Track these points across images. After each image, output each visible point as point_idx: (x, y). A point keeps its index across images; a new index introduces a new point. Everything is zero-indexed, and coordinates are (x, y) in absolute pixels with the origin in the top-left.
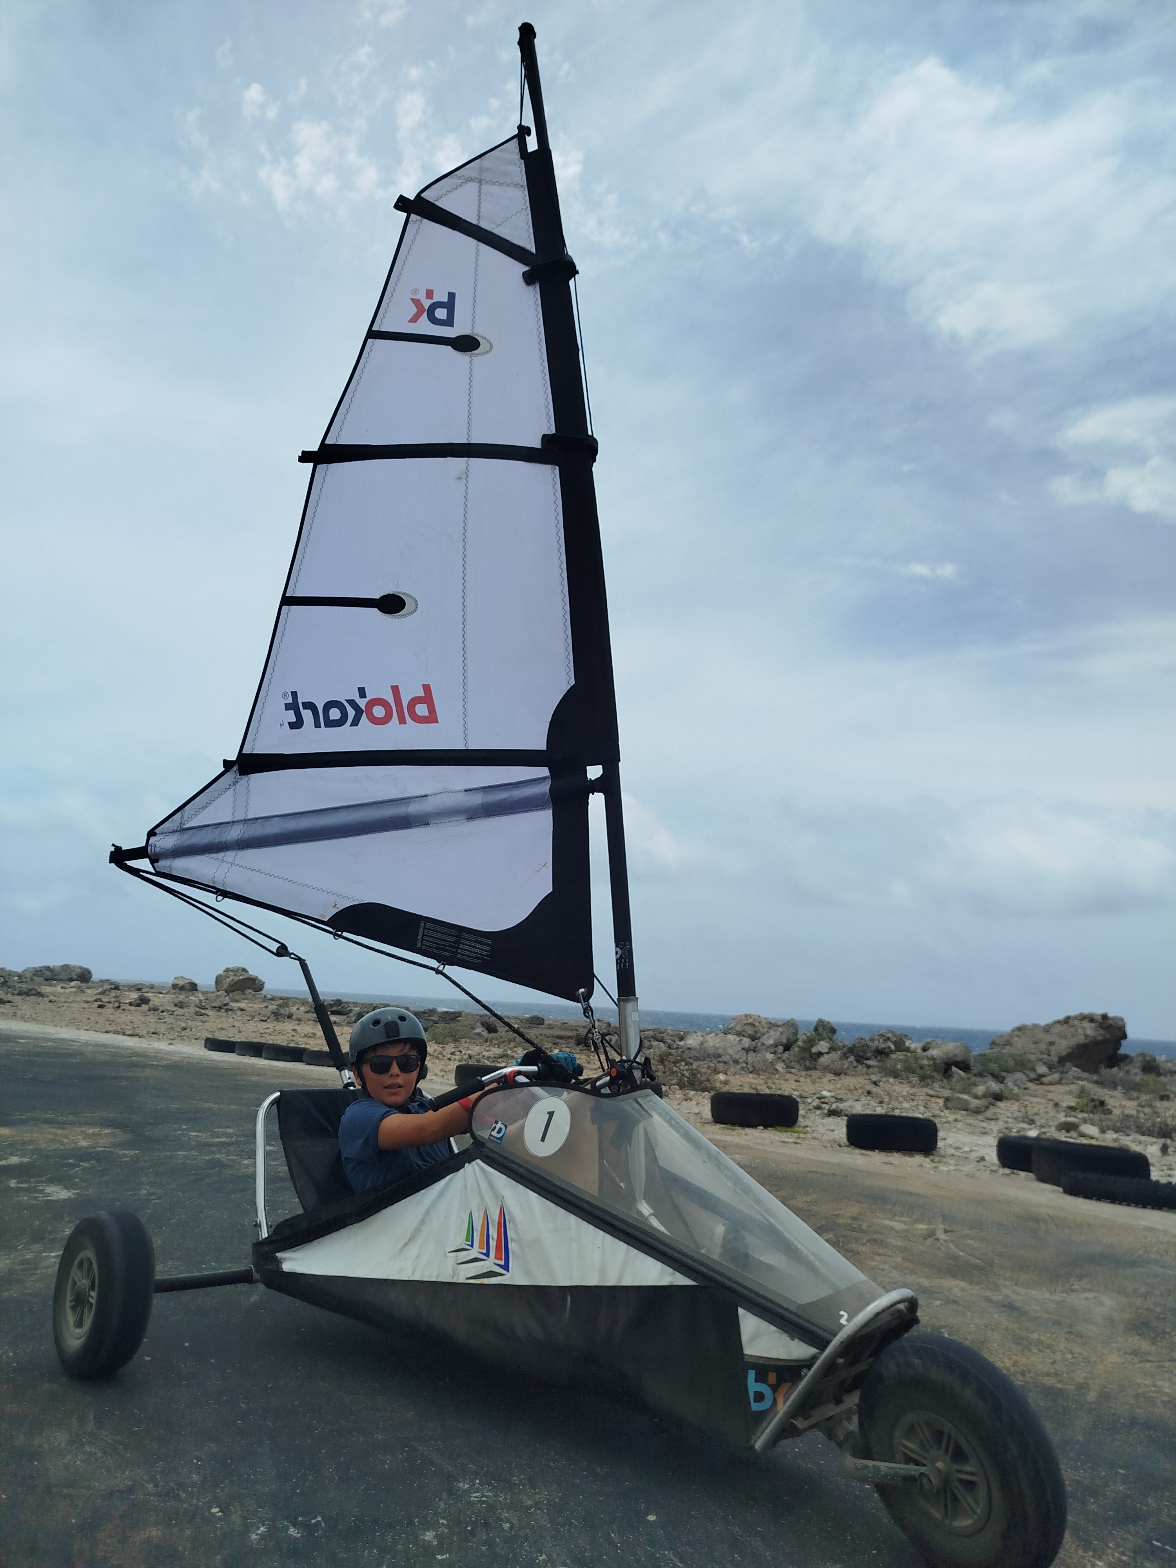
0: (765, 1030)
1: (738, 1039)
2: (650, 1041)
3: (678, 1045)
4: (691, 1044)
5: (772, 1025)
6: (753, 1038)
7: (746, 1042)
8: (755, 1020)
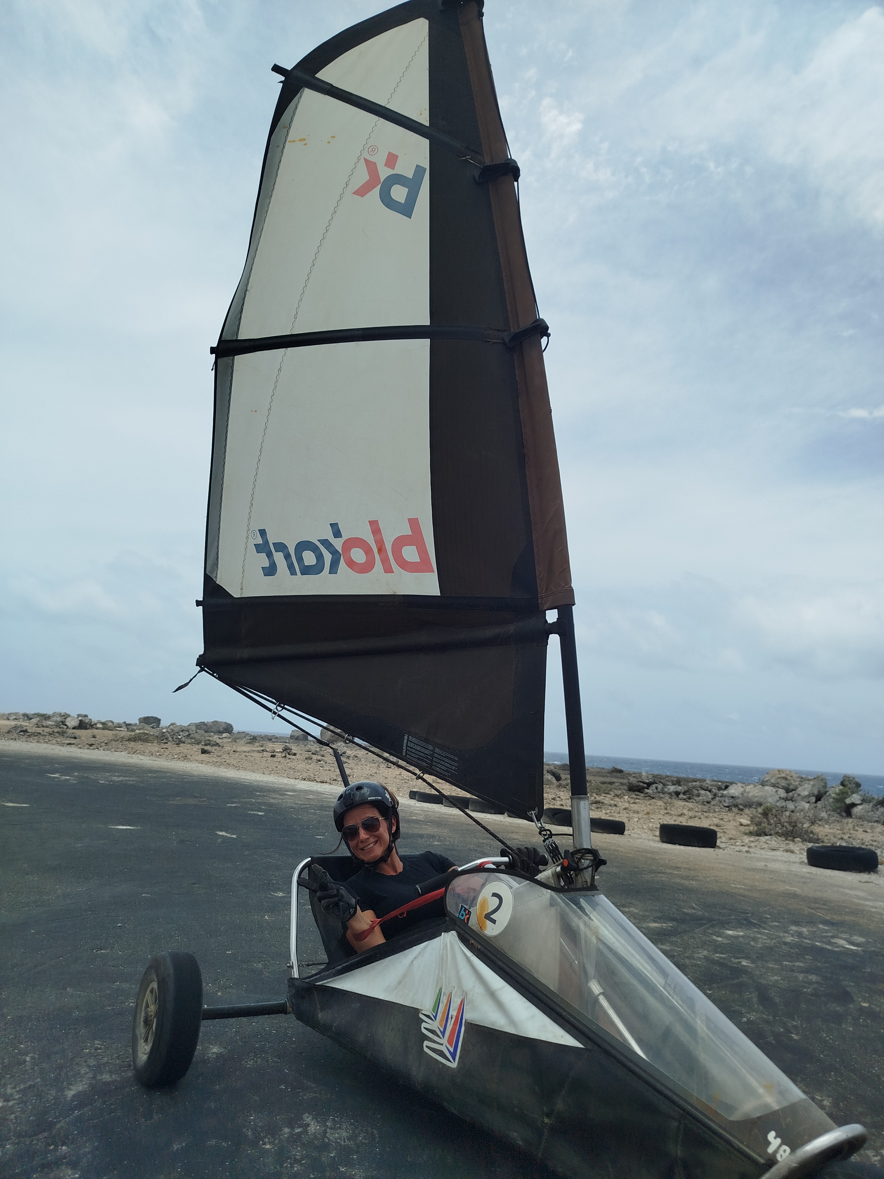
0: (798, 783)
1: (775, 790)
3: (722, 794)
4: (734, 793)
5: (803, 780)
6: (788, 790)
7: (782, 793)
8: (787, 775)
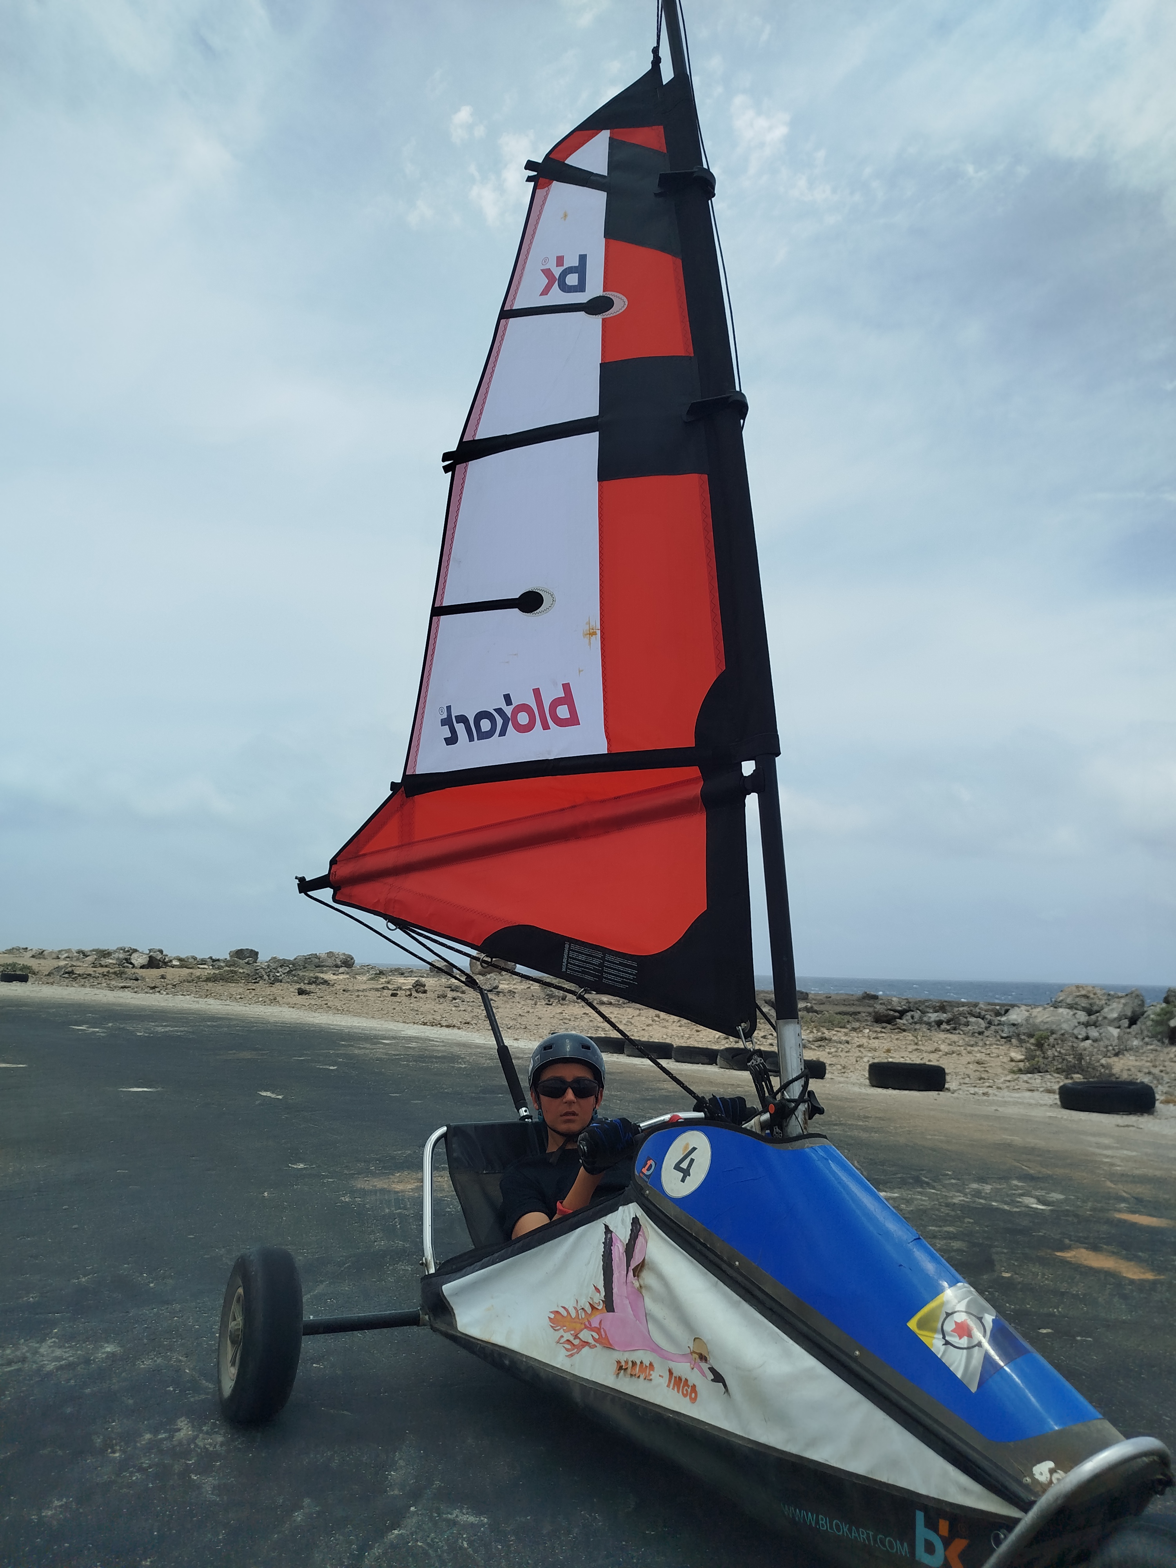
0: (1104, 1002)
1: (1072, 1013)
2: (966, 1018)
3: (1000, 1021)
4: (1016, 1020)
5: (1110, 997)
6: (1090, 1013)
7: (1082, 1016)
8: (1089, 992)
